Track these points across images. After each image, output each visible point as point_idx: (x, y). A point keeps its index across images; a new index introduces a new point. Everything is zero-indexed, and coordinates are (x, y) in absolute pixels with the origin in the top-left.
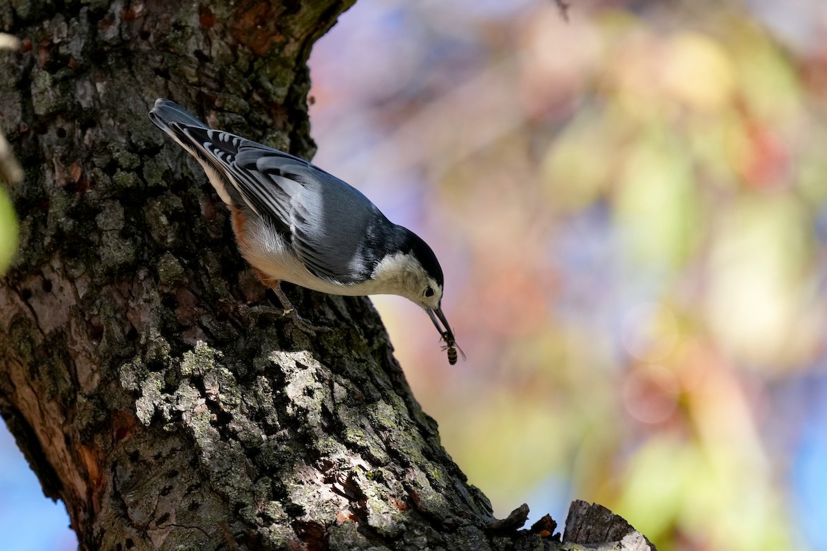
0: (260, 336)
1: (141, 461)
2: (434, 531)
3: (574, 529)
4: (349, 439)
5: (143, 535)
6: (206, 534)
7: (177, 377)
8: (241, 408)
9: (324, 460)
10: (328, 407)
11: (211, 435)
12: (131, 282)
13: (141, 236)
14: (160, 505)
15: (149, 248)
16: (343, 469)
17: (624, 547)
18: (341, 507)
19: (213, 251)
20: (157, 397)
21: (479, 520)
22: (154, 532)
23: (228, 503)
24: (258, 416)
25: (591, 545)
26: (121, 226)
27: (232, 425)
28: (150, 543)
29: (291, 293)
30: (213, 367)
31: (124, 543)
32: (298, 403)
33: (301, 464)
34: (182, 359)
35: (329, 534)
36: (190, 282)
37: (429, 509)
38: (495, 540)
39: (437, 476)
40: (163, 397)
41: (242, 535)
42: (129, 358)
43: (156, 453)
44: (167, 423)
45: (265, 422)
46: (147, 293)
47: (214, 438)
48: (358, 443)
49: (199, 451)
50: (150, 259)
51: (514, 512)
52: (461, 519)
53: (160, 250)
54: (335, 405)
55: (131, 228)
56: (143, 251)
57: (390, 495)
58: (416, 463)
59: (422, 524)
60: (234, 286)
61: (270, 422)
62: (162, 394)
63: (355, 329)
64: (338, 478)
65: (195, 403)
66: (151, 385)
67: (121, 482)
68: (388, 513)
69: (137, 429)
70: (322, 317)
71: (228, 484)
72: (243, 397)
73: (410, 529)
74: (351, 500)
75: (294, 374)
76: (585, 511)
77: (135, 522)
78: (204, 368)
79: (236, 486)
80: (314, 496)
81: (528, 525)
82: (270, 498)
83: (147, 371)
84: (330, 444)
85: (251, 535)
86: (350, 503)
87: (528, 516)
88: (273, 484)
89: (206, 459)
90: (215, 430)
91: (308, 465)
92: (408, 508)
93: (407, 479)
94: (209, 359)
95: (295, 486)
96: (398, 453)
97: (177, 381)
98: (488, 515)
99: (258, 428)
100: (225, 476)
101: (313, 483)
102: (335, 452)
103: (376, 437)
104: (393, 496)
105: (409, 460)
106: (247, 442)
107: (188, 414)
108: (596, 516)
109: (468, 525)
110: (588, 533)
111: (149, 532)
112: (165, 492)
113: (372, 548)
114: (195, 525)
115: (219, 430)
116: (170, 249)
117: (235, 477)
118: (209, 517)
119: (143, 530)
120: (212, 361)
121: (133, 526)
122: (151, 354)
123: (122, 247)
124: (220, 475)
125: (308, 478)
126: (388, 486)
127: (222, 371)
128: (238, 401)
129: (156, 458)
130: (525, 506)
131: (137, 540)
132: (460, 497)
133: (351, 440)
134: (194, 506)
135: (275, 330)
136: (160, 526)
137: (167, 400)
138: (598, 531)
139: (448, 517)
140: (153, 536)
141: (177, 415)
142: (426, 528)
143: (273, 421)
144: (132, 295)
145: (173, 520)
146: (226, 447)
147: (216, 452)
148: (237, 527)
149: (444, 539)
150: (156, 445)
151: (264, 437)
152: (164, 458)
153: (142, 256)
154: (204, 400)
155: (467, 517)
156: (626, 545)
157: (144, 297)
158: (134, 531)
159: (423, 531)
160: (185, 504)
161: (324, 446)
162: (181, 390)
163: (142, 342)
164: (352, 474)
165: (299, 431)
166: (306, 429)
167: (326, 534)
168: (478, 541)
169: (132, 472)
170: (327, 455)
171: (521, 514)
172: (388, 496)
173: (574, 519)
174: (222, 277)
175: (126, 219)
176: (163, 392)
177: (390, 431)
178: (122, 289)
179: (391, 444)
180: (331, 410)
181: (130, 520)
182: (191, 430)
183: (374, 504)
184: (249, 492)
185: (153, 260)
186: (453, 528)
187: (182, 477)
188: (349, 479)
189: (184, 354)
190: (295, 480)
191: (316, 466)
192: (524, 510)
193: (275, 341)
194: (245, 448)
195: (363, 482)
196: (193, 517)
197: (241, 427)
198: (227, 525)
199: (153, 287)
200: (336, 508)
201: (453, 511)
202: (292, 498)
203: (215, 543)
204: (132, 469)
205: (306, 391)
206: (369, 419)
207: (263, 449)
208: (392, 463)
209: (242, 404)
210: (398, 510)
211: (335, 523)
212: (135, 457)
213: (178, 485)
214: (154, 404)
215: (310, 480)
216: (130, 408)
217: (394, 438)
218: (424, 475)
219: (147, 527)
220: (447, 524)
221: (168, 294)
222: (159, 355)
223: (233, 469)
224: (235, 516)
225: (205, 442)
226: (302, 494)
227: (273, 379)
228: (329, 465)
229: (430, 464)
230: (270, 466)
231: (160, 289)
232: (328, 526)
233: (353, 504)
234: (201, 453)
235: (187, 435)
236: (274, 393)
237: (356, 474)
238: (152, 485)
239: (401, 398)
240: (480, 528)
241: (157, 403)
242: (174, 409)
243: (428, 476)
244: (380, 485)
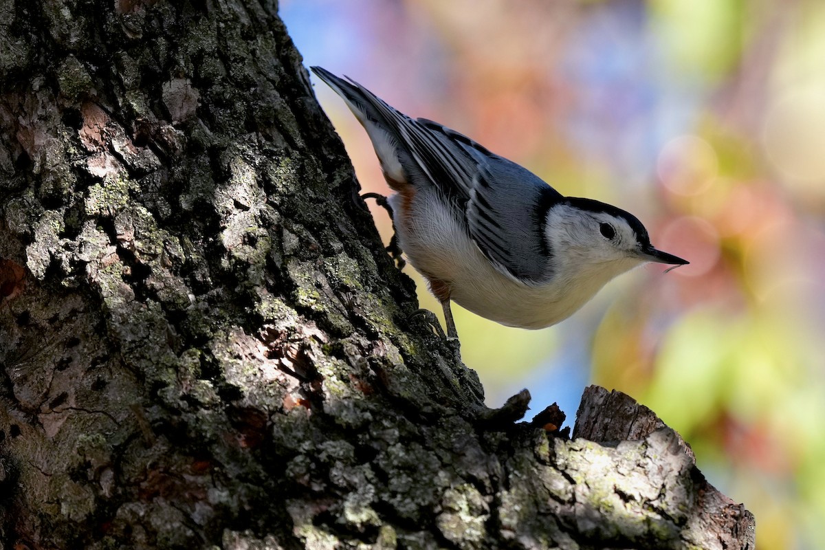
0: (189, 166)
1: (32, 325)
2: (408, 423)
3: (588, 422)
4: (301, 301)
5: (33, 420)
6: (115, 421)
7: (80, 217)
8: (162, 259)
9: (269, 329)
10: (275, 260)
11: (123, 293)
12: (22, 94)
13: (35, 33)
14: (55, 383)
15: (47, 49)
16: (293, 341)
17: (651, 447)
18: (289, 390)
19: (130, 55)
20: (53, 243)
21: (465, 409)
22: (48, 417)
23: (144, 382)
24: (184, 270)
25: (609, 443)
26: (11, 20)
27: (150, 282)
28: (42, 431)
29: (229, 111)
30: (127, 206)
31: (7, 431)
32: (236, 254)
33: (239, 333)
34: (87, 195)
35: (274, 424)
36: (99, 95)
37: (402, 394)
38: (487, 436)
39: (413, 352)
40: (62, 243)
41: (161, 423)
42: (18, 191)
43: (51, 315)
44: (67, 276)
45: (193, 277)
46: (43, 107)
47: (127, 297)
48: (313, 307)
49: (106, 313)
50: (48, 64)
51: (510, 400)
52: (443, 408)
53: (60, 51)
54: (284, 257)
55: (24, 24)
56: (39, 53)
57: (353, 375)
58: (387, 334)
59: (392, 413)
60: (156, 101)
61: (199, 278)
62: (60, 239)
63: (312, 160)
64: (286, 353)
65: (103, 251)
66: (46, 227)
67: (6, 352)
68: (349, 398)
69: (28, 284)
70: (268, 143)
71: (143, 357)
72: (165, 244)
73: (378, 418)
74: (302, 380)
75: (231, 216)
76: (602, 399)
77: (22, 404)
78: (116, 207)
79: (154, 359)
80: (255, 375)
81: (528, 417)
82: (198, 377)
83: (42, 208)
84: (276, 307)
85: (173, 423)
86: (301, 384)
87: (529, 406)
88: (202, 358)
89: (117, 324)
90: (128, 287)
91: (248, 334)
92: (377, 392)
93: (374, 355)
94: (123, 195)
95: (231, 361)
96: (364, 321)
97: (80, 222)
98: (477, 403)
99: (184, 286)
100: (140, 346)
101: (254, 358)
102: (283, 318)
103: (336, 300)
104: (357, 377)
105: (378, 330)
106: (169, 303)
107: (94, 266)
108: (616, 406)
109: (452, 415)
110: (605, 428)
111: (40, 416)
112: (62, 365)
113: (328, 443)
114: (100, 408)
115: (133, 287)
116: (74, 52)
117: (153, 349)
118: (119, 398)
119: (32, 414)
120: (126, 198)
121: (20, 408)
122: (48, 186)
123: (12, 48)
124: (133, 345)
125: (247, 352)
126: (349, 363)
127: (139, 211)
128: (159, 250)
129: (51, 321)
130: (526, 392)
131: (25, 427)
132: (442, 379)
133: (304, 304)
134: (100, 385)
135: (207, 159)
136: (54, 410)
137: (67, 247)
138: (618, 426)
139: (427, 404)
140: (46, 423)
141: (80, 266)
142: (398, 418)
143: (204, 276)
144: (23, 110)
145: (72, 402)
146: (142, 309)
147: (129, 315)
148: (155, 412)
149: (421, 432)
150: (52, 305)
151: (191, 297)
152: (62, 322)
153: (38, 59)
154: (114, 248)
155: (451, 405)
156: (654, 444)
157: (39, 113)
158: (21, 414)
159: (394, 422)
160: (88, 382)
161: (269, 311)
162: (85, 234)
163: (36, 170)
164: (304, 347)
165: (237, 290)
166: (246, 288)
167: (269, 423)
168: (464, 436)
169: (20, 339)
170: (272, 321)
171: (520, 402)
172: (350, 376)
173: (587, 409)
174: (141, 88)
175: (18, 12)
176: (61, 236)
177: (354, 293)
178: (10, 101)
179: (355, 309)
180: (278, 265)
181: (16, 401)
182: (97, 286)
183: (332, 386)
184: (170, 367)
185: (52, 65)
186: (433, 419)
187: (85, 347)
188: (300, 353)
189: (90, 188)
190: (230, 353)
191: (258, 336)
192: (524, 397)
193: (207, 175)
194: (168, 312)
195: (318, 357)
196: (98, 399)
197: (162, 284)
198: (141, 409)
199: (51, 100)
200: (282, 390)
201: (433, 397)
202: (226, 376)
203: (125, 433)
204: (20, 335)
205: (246, 239)
206: (327, 276)
207: (190, 312)
208: (356, 333)
209: (163, 253)
210: (363, 395)
211: (281, 411)
212: (24, 319)
213: (79, 358)
214: (50, 252)
215: (250, 354)
216: (19, 256)
217: (359, 301)
218: (396, 349)
219: (38, 411)
220: (425, 414)
221: (71, 109)
222: (58, 188)
223: (151, 337)
224: (152, 399)
225: (114, 302)
226: (240, 371)
227: (204, 222)
228: (274, 334)
229: (404, 336)
230: (199, 335)
231: (60, 102)
232: (272, 413)
233: (305, 385)
234: (109, 316)
235: (91, 293)
236: (205, 240)
237: (309, 347)
238: (45, 356)
239: (368, 251)
240: (467, 419)
241: (53, 251)
242: (75, 258)
243: (402, 351)
244: (340, 362)
